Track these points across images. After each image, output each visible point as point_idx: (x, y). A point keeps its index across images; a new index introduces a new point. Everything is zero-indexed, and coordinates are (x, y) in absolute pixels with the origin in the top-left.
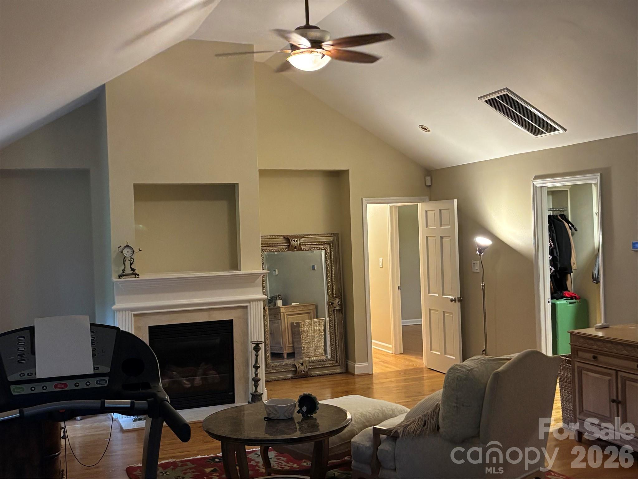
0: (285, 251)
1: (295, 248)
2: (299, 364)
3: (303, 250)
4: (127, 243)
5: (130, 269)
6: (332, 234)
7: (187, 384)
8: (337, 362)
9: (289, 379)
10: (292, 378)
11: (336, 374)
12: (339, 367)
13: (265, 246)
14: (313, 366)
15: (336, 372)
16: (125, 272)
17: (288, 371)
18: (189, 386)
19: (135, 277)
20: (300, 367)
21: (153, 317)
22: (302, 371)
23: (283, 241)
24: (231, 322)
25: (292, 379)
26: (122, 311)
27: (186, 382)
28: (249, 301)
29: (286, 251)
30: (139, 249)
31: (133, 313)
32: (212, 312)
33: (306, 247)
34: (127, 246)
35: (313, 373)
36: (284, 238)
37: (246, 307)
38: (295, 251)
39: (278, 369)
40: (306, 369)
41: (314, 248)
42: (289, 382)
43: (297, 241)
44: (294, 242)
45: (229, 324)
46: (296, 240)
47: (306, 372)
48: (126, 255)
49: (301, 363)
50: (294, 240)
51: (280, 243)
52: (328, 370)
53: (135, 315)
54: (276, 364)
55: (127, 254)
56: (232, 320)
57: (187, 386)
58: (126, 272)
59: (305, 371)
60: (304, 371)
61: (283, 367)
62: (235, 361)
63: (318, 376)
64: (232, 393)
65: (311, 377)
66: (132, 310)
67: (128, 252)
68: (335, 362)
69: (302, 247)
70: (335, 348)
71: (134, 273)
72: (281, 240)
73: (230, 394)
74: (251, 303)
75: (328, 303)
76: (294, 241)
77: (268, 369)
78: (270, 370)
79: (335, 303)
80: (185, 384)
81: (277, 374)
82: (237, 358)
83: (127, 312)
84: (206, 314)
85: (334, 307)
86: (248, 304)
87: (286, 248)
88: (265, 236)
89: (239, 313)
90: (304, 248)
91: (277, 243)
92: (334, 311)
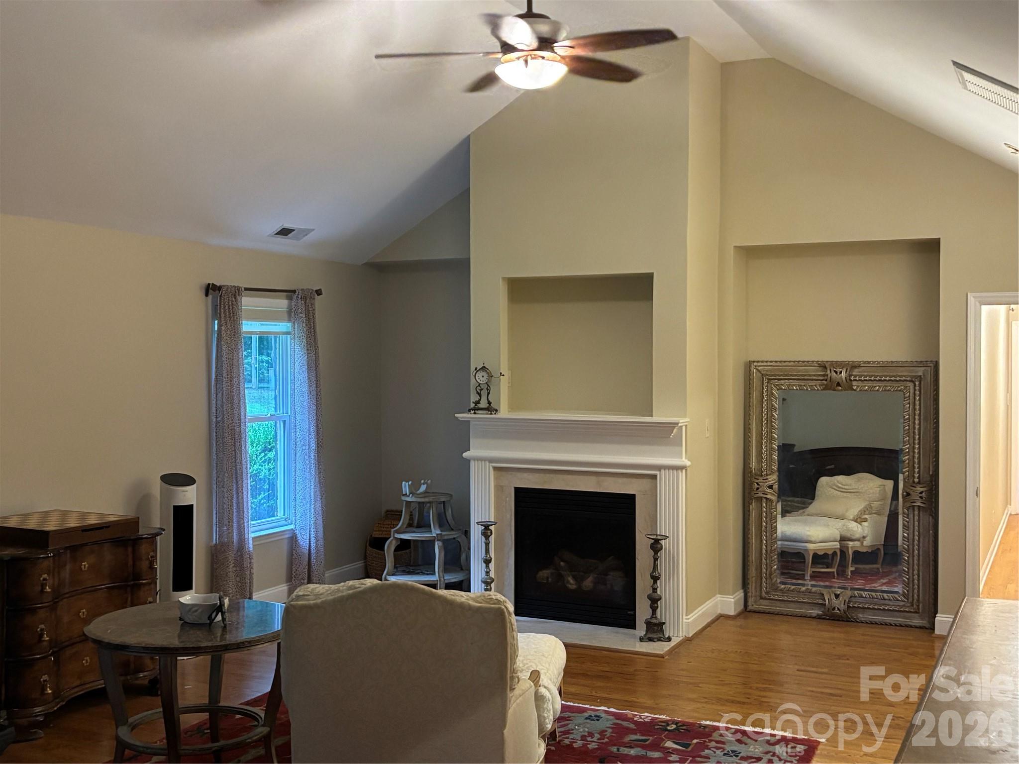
0: (818, 390)
1: (838, 384)
2: (830, 595)
3: (855, 390)
4: (484, 364)
5: (487, 402)
6: (921, 362)
7: (571, 584)
8: (912, 605)
9: (814, 618)
10: (818, 617)
11: (911, 626)
12: (917, 615)
13: (781, 379)
14: (860, 603)
15: (910, 623)
16: (478, 405)
17: (809, 603)
18: (574, 587)
19: (491, 414)
20: (831, 600)
21: (519, 475)
22: (834, 609)
23: (817, 371)
24: (633, 497)
25: (819, 618)
26: (485, 461)
27: (572, 581)
28: (659, 468)
29: (822, 390)
30: (501, 373)
31: (491, 464)
32: (602, 478)
33: (864, 385)
34: (484, 368)
35: (861, 616)
36: (820, 366)
37: (654, 477)
38: (838, 390)
39: (792, 597)
40: (842, 605)
41: (879, 386)
42: (814, 623)
43: (841, 372)
44: (834, 374)
45: (629, 500)
46: (841, 370)
47: (842, 612)
49: (835, 594)
50: (835, 371)
51: (810, 375)
52: (892, 617)
53: (495, 468)
54: (789, 586)
55: (481, 378)
56: (634, 495)
57: (570, 586)
58: (481, 406)
59: (842, 609)
60: (838, 609)
61: (803, 595)
62: (637, 560)
63: (872, 623)
64: (632, 613)
65: (857, 622)
66: (491, 460)
67: (483, 376)
68: (909, 605)
69: (854, 383)
70: (911, 579)
71: (490, 409)
72: (813, 370)
73: (629, 613)
74: (663, 471)
75: (903, 495)
76: (836, 372)
77: (774, 593)
78: (777, 595)
79: (912, 493)
80: (568, 582)
81: (792, 605)
82: (639, 558)
83: (483, 462)
84: (593, 479)
85: (912, 502)
86: (657, 473)
87: (822, 385)
88: (785, 362)
89: (646, 484)
90: (858, 386)
91: (805, 375)
92: (914, 510)
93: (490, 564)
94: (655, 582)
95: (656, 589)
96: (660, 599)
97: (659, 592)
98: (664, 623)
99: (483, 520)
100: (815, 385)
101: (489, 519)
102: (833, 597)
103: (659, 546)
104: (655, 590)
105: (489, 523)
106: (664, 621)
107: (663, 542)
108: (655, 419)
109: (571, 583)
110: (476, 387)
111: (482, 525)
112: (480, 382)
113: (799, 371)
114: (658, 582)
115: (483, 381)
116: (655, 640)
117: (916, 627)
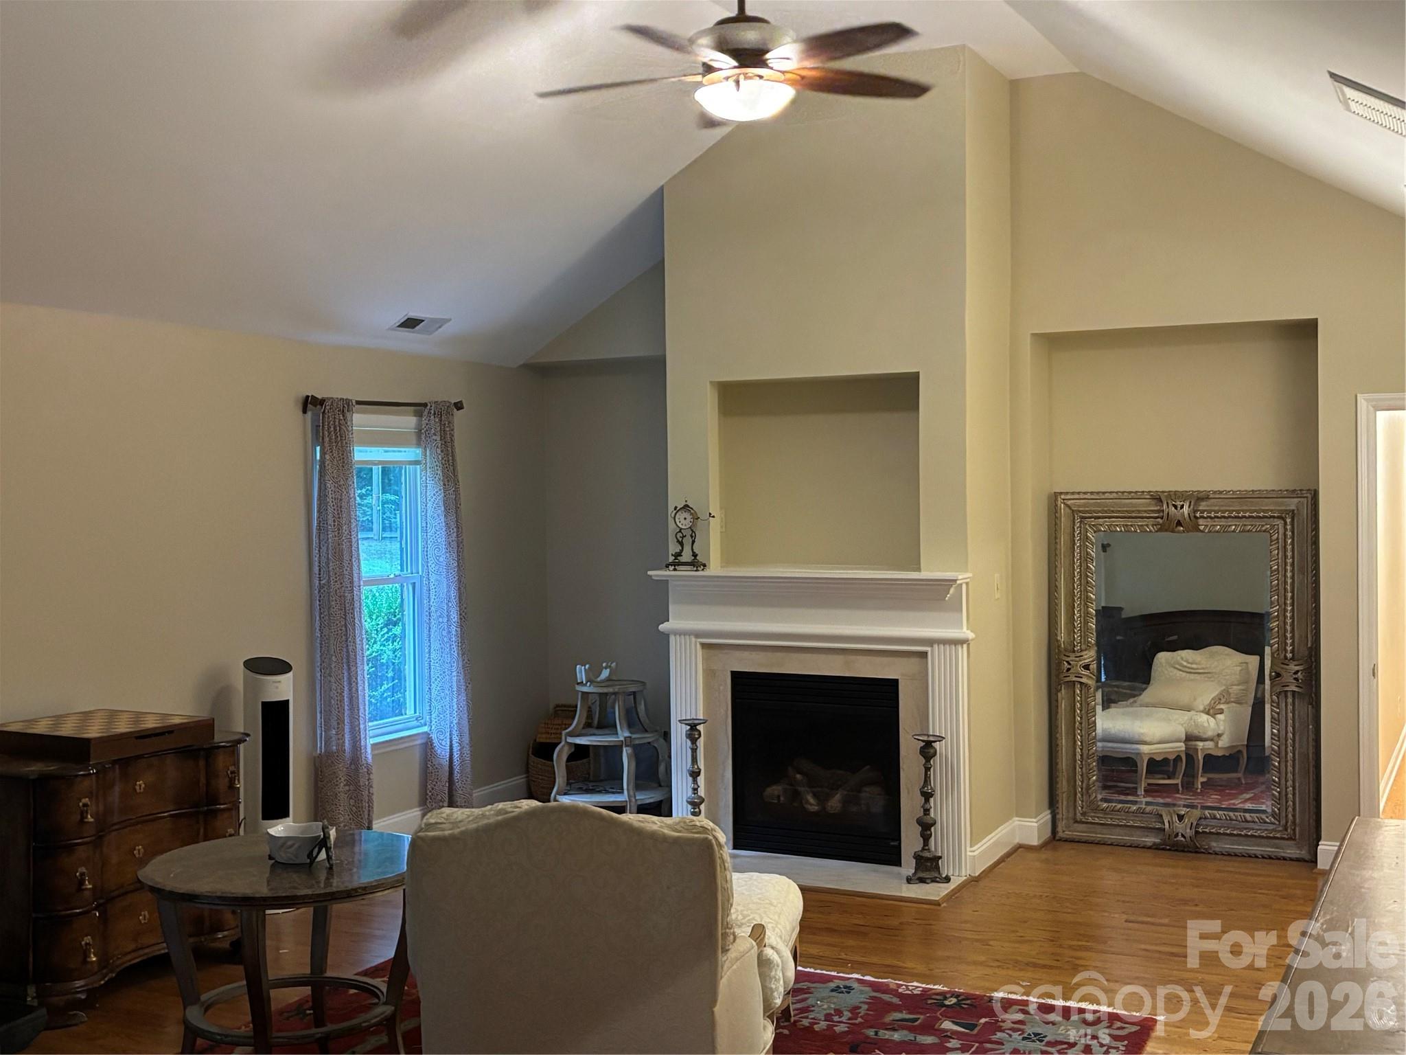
0: (1151, 531)
1: (1179, 523)
2: (1171, 817)
3: (1202, 531)
4: (686, 501)
5: (691, 554)
6: (1294, 491)
7: (811, 805)
8: (1286, 830)
9: (1150, 848)
10: (1155, 847)
11: (1284, 859)
12: (1293, 842)
13: (1099, 518)
14: (1214, 827)
15: (1283, 855)
16: (679, 558)
17: (1142, 827)
18: (816, 808)
19: (697, 571)
20: (1173, 823)
21: (738, 654)
22: (1177, 835)
23: (1149, 505)
24: (894, 683)
25: (1156, 849)
26: (684, 635)
27: (812, 800)
28: (931, 642)
29: (1157, 532)
30: (710, 514)
31: (699, 640)
32: (852, 658)
33: (1215, 524)
34: (686, 507)
35: (1214, 844)
36: (1153, 498)
37: (924, 655)
38: (1179, 532)
39: (1118, 819)
40: (1188, 830)
41: (1236, 525)
42: (1149, 854)
43: (1182, 507)
44: (1173, 508)
45: (889, 688)
46: (1181, 503)
47: (1188, 839)
48: (682, 524)
49: (1178, 815)
50: (1174, 505)
51: (1139, 511)
52: (1258, 845)
53: (704, 645)
54: (1114, 805)
55: (683, 521)
56: (897, 681)
57: (809, 807)
58: (683, 559)
59: (1187, 836)
60: (1183, 836)
61: (1133, 816)
62: (901, 770)
63: (1229, 855)
64: (896, 843)
65: (1209, 853)
66: (698, 635)
67: (685, 519)
68: (1281, 829)
69: (1201, 521)
70: (1284, 793)
71: (696, 564)
72: (1144, 504)
73: (892, 843)
74: (936, 646)
75: (1270, 675)
76: (1175, 507)
77: (1093, 814)
78: (1098, 817)
79: (1284, 674)
80: (807, 802)
81: (1118, 830)
82: (905, 767)
83: (687, 637)
84: (839, 659)
85: (1283, 686)
86: (928, 649)
87: (1156, 525)
88: (1104, 493)
89: (910, 665)
90: (1206, 526)
91: (1133, 511)
92: (1286, 697)
93: (698, 778)
94: (927, 800)
95: (929, 810)
96: (934, 824)
97: (932, 815)
98: (940, 858)
99: (689, 718)
100: (1147, 525)
101: (696, 715)
102: (1175, 818)
103: (932, 751)
104: (927, 811)
105: (696, 722)
106: (940, 855)
107: (937, 745)
108: (924, 574)
109: (812, 803)
110: (676, 534)
111: (686, 724)
112: (681, 526)
113: (1124, 505)
114: (932, 800)
115: (685, 525)
116: (928, 881)
117: (1291, 859)
